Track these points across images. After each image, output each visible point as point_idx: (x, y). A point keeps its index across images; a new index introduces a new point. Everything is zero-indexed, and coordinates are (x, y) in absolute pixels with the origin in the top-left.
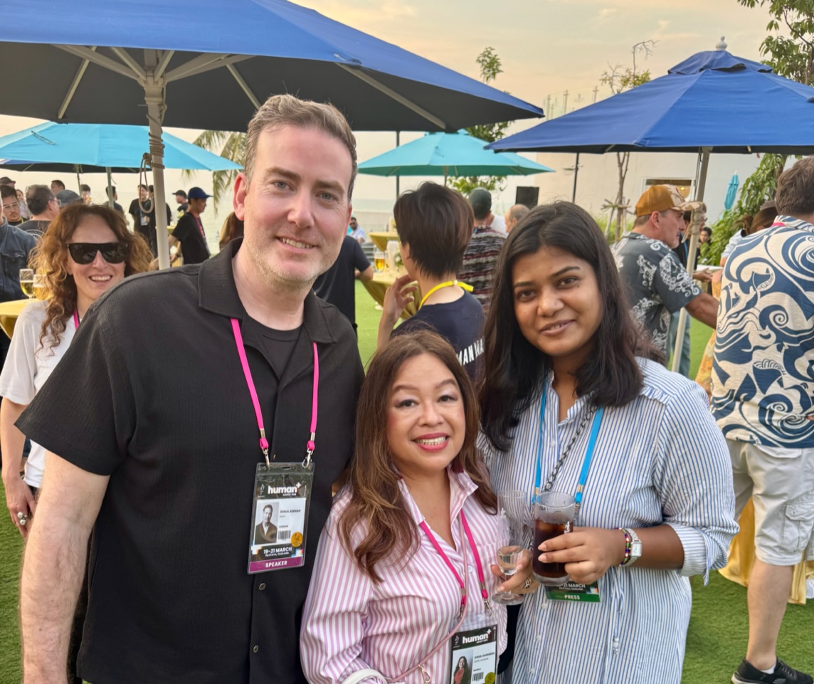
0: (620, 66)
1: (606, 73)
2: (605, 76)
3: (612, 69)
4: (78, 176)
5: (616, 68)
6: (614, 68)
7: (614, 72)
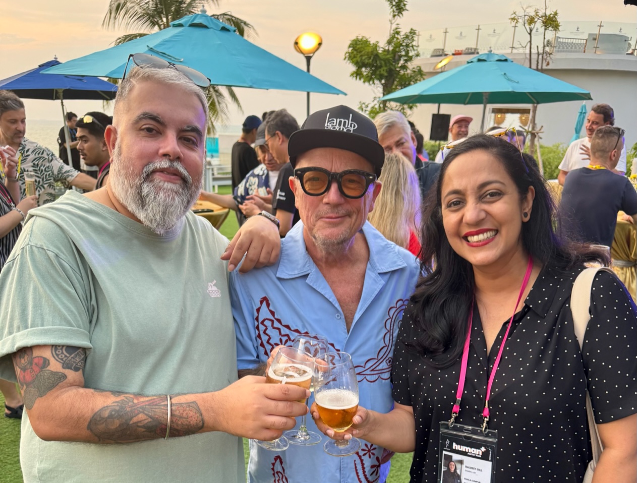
0: (530, 7)
1: (515, 13)
2: (514, 15)
3: (523, 9)
4: (62, 103)
5: (527, 8)
6: (524, 8)
7: (525, 11)
